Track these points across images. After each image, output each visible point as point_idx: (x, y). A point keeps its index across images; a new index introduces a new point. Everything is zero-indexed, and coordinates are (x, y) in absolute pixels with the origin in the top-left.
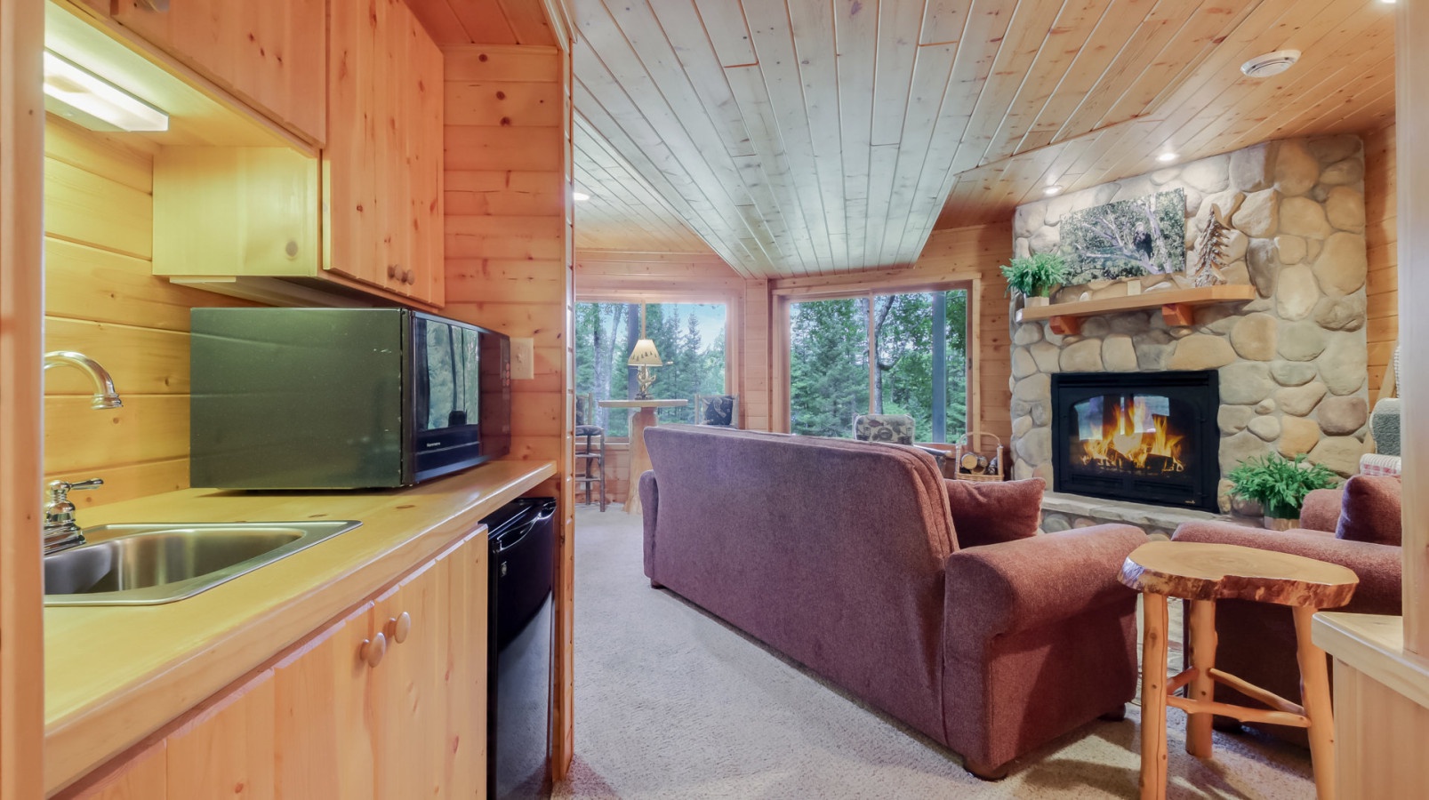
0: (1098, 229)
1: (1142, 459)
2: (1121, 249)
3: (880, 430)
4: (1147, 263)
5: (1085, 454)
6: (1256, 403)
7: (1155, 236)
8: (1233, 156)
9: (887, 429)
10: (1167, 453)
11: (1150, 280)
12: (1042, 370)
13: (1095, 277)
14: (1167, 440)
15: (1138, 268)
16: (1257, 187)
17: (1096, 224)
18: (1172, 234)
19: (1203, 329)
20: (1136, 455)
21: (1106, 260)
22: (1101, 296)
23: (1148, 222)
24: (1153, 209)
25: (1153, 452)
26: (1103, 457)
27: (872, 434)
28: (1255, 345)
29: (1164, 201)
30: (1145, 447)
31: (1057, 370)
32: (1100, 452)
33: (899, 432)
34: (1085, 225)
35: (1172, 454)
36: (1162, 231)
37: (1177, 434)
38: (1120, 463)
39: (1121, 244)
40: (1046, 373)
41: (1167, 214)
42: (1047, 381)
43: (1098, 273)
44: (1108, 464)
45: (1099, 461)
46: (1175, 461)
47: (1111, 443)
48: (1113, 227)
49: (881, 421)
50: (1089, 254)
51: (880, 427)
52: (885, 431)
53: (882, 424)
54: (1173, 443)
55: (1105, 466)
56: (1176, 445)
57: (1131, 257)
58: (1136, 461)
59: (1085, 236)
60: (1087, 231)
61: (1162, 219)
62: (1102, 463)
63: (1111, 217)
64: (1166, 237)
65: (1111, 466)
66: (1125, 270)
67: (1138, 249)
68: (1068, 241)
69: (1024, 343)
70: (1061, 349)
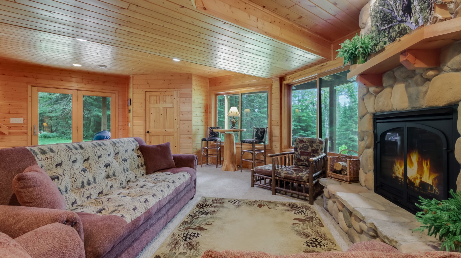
1: (418, 182)
2: (396, 17)
3: (304, 145)
4: (409, 22)
9: (307, 145)
10: (430, 182)
12: (368, 111)
13: (385, 43)
14: (430, 175)
15: (405, 28)
19: (445, 68)
20: (415, 179)
21: (390, 28)
25: (423, 180)
26: (401, 176)
27: (300, 147)
30: (419, 176)
31: (374, 112)
33: (312, 146)
34: (380, 8)
35: (433, 183)
37: (435, 172)
38: (408, 181)
39: (396, 13)
40: (370, 113)
42: (371, 119)
43: (386, 40)
46: (434, 188)
48: (392, 2)
49: (305, 141)
50: (382, 28)
51: (304, 144)
52: (306, 146)
53: (305, 142)
54: (433, 177)
55: (401, 181)
56: (435, 179)
57: (401, 21)
58: (414, 182)
62: (400, 179)
65: (404, 182)
67: (404, 14)
68: (374, 23)
69: (362, 95)
70: (375, 97)
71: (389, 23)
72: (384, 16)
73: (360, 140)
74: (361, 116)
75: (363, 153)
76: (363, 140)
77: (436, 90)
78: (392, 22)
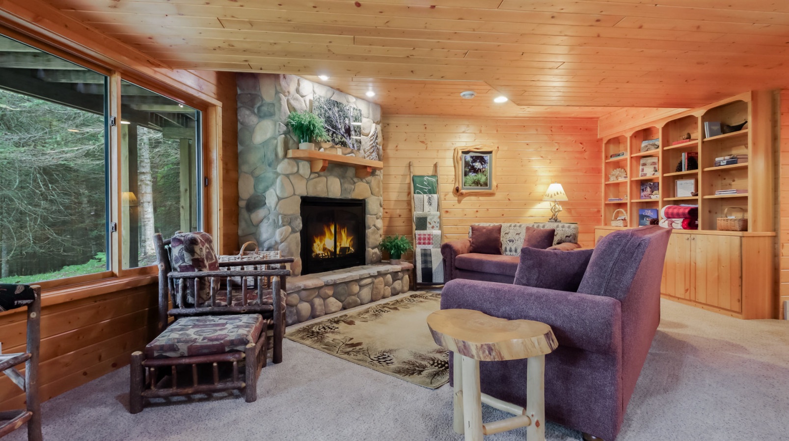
0: (331, 112)
1: (338, 250)
2: (339, 129)
4: (349, 142)
6: (376, 214)
7: (352, 129)
10: (347, 245)
11: (349, 150)
12: (296, 194)
13: (329, 140)
14: (347, 239)
15: (346, 142)
16: (377, 123)
17: (330, 109)
18: (357, 131)
19: (364, 180)
20: (335, 249)
21: (334, 133)
22: (328, 152)
23: (349, 120)
24: (352, 115)
25: (342, 246)
26: (321, 252)
28: (377, 190)
29: (356, 112)
30: (339, 244)
31: (305, 194)
32: (320, 250)
34: (325, 107)
35: (350, 245)
36: (354, 127)
37: (350, 236)
38: (329, 254)
39: (340, 127)
40: (298, 195)
41: (356, 119)
42: (298, 201)
43: (330, 138)
44: (324, 255)
45: (320, 254)
46: (351, 248)
47: (324, 244)
48: (337, 115)
50: (326, 126)
55: (322, 256)
56: (351, 241)
57: (343, 136)
58: (335, 251)
59: (325, 114)
60: (326, 111)
61: (354, 122)
62: (321, 255)
63: (336, 109)
64: (355, 131)
65: (326, 256)
66: (340, 142)
67: (346, 133)
68: (317, 114)
69: (288, 172)
70: (308, 180)
71: (333, 128)
72: (329, 117)
73: (284, 226)
74: (286, 195)
75: (288, 239)
76: (290, 224)
77: (359, 190)
78: (336, 130)
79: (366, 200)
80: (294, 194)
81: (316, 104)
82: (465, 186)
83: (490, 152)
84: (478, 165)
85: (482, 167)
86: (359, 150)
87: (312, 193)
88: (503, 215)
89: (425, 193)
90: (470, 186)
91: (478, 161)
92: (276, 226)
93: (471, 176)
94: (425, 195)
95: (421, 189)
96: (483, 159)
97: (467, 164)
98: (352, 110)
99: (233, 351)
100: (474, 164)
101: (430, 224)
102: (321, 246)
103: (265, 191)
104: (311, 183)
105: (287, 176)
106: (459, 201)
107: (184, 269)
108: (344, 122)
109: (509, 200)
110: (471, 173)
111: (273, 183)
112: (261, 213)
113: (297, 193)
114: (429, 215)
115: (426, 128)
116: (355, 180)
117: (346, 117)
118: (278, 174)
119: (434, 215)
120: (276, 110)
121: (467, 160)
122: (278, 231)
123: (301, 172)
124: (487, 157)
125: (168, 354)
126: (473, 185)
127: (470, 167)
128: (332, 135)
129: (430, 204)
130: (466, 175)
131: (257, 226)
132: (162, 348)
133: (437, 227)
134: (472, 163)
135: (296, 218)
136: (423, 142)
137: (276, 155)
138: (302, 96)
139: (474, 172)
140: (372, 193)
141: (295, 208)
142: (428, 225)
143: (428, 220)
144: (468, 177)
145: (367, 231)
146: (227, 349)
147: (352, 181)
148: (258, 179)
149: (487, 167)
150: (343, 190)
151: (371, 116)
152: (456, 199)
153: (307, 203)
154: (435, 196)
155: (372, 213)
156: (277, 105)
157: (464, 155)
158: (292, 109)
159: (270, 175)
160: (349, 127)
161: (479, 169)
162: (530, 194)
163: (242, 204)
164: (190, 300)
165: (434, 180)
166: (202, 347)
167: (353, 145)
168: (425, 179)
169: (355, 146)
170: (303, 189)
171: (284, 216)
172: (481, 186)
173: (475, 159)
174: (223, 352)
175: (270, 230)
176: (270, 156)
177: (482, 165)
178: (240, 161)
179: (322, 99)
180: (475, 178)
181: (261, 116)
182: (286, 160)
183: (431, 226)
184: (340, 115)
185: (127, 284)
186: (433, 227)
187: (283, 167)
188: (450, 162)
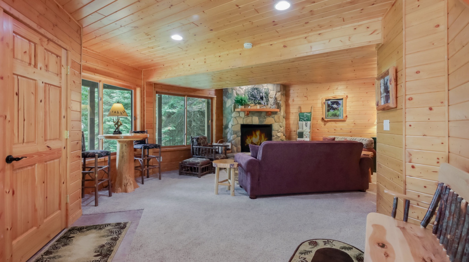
0: (253, 93)
2: (257, 98)
4: (262, 102)
5: (246, 143)
6: (278, 131)
7: (264, 97)
8: (275, 85)
11: (262, 105)
13: (252, 103)
14: (264, 139)
16: (279, 92)
17: (253, 91)
19: (271, 117)
21: (255, 100)
22: (252, 108)
23: (262, 94)
24: (263, 91)
28: (278, 120)
29: (266, 90)
30: (260, 141)
31: (242, 123)
34: (251, 91)
36: (265, 96)
39: (258, 97)
41: (266, 93)
42: (240, 126)
43: (253, 102)
45: (249, 144)
47: (252, 140)
48: (256, 93)
50: (251, 98)
57: (259, 100)
59: (250, 94)
60: (251, 92)
61: (265, 94)
63: (256, 91)
64: (266, 98)
66: (258, 103)
67: (261, 99)
68: (247, 94)
69: (235, 116)
70: (243, 118)
71: (254, 98)
72: (252, 94)
73: (234, 134)
74: (234, 124)
75: (235, 139)
76: (236, 134)
77: (268, 121)
78: (256, 98)
79: (272, 125)
80: (238, 124)
81: (247, 91)
82: (327, 117)
83: (342, 99)
84: (335, 106)
85: (337, 107)
86: (267, 104)
87: (245, 123)
88: (351, 132)
89: (305, 121)
90: (331, 117)
91: (335, 104)
92: (231, 135)
93: (331, 112)
94: (304, 122)
95: (303, 119)
96: (338, 102)
97: (329, 106)
98: (264, 89)
99: (196, 165)
100: (333, 106)
101: (305, 135)
102: (250, 141)
103: (229, 123)
104: (245, 119)
105: (235, 118)
106: (325, 125)
107: (196, 145)
108: (260, 95)
109: (355, 124)
110: (331, 110)
111: (231, 120)
112: (228, 130)
113: (239, 123)
114: (305, 131)
115: (307, 90)
116: (266, 117)
117: (261, 93)
118: (232, 117)
119: (307, 131)
120: (232, 96)
121: (329, 104)
122: (232, 136)
123: (241, 116)
124: (340, 102)
125: (185, 163)
126: (332, 116)
127: (330, 107)
128: (254, 101)
129: (306, 126)
130: (328, 111)
131: (227, 134)
132: (184, 162)
133: (308, 137)
134: (332, 105)
135: (238, 132)
136: (306, 97)
137: (231, 111)
138: (242, 89)
139: (333, 110)
140: (275, 122)
141: (238, 128)
142: (304, 136)
143: (304, 134)
144: (329, 112)
145: (272, 138)
146: (195, 164)
147: (264, 117)
148: (227, 119)
149: (340, 107)
150: (260, 121)
151: (275, 89)
152: (323, 123)
153: (243, 126)
154: (309, 122)
155: (275, 130)
156: (232, 94)
157: (327, 101)
158: (237, 94)
159: (230, 117)
160: (262, 96)
161: (335, 108)
162: (368, 121)
163: (223, 127)
164: (197, 154)
165: (309, 114)
166: (192, 163)
167: (264, 103)
168: (305, 114)
169: (266, 103)
170: (241, 122)
171: (234, 131)
172: (337, 117)
173: (333, 103)
174: (194, 165)
175: (230, 136)
176: (230, 111)
177: (337, 106)
178: (223, 113)
179: (249, 89)
180: (333, 113)
181: (228, 98)
182: (235, 112)
183: (305, 136)
184: (258, 93)
185: (187, 148)
186: (306, 137)
187: (234, 115)
188: (320, 105)
